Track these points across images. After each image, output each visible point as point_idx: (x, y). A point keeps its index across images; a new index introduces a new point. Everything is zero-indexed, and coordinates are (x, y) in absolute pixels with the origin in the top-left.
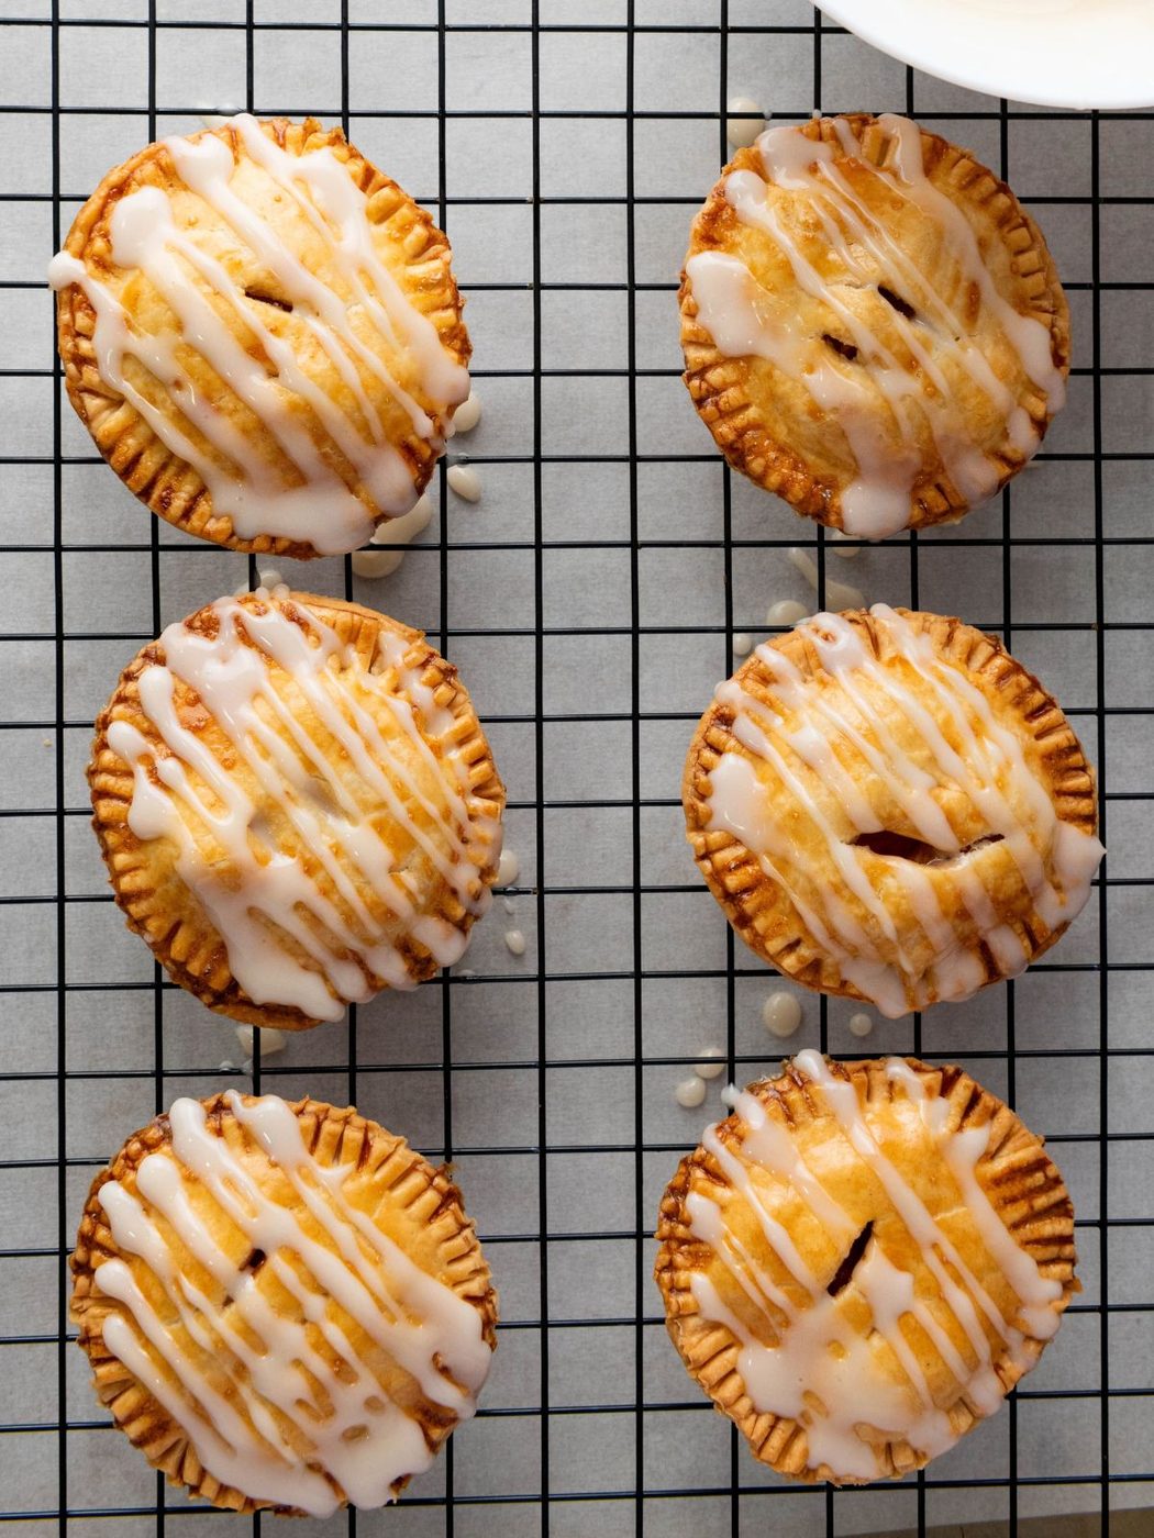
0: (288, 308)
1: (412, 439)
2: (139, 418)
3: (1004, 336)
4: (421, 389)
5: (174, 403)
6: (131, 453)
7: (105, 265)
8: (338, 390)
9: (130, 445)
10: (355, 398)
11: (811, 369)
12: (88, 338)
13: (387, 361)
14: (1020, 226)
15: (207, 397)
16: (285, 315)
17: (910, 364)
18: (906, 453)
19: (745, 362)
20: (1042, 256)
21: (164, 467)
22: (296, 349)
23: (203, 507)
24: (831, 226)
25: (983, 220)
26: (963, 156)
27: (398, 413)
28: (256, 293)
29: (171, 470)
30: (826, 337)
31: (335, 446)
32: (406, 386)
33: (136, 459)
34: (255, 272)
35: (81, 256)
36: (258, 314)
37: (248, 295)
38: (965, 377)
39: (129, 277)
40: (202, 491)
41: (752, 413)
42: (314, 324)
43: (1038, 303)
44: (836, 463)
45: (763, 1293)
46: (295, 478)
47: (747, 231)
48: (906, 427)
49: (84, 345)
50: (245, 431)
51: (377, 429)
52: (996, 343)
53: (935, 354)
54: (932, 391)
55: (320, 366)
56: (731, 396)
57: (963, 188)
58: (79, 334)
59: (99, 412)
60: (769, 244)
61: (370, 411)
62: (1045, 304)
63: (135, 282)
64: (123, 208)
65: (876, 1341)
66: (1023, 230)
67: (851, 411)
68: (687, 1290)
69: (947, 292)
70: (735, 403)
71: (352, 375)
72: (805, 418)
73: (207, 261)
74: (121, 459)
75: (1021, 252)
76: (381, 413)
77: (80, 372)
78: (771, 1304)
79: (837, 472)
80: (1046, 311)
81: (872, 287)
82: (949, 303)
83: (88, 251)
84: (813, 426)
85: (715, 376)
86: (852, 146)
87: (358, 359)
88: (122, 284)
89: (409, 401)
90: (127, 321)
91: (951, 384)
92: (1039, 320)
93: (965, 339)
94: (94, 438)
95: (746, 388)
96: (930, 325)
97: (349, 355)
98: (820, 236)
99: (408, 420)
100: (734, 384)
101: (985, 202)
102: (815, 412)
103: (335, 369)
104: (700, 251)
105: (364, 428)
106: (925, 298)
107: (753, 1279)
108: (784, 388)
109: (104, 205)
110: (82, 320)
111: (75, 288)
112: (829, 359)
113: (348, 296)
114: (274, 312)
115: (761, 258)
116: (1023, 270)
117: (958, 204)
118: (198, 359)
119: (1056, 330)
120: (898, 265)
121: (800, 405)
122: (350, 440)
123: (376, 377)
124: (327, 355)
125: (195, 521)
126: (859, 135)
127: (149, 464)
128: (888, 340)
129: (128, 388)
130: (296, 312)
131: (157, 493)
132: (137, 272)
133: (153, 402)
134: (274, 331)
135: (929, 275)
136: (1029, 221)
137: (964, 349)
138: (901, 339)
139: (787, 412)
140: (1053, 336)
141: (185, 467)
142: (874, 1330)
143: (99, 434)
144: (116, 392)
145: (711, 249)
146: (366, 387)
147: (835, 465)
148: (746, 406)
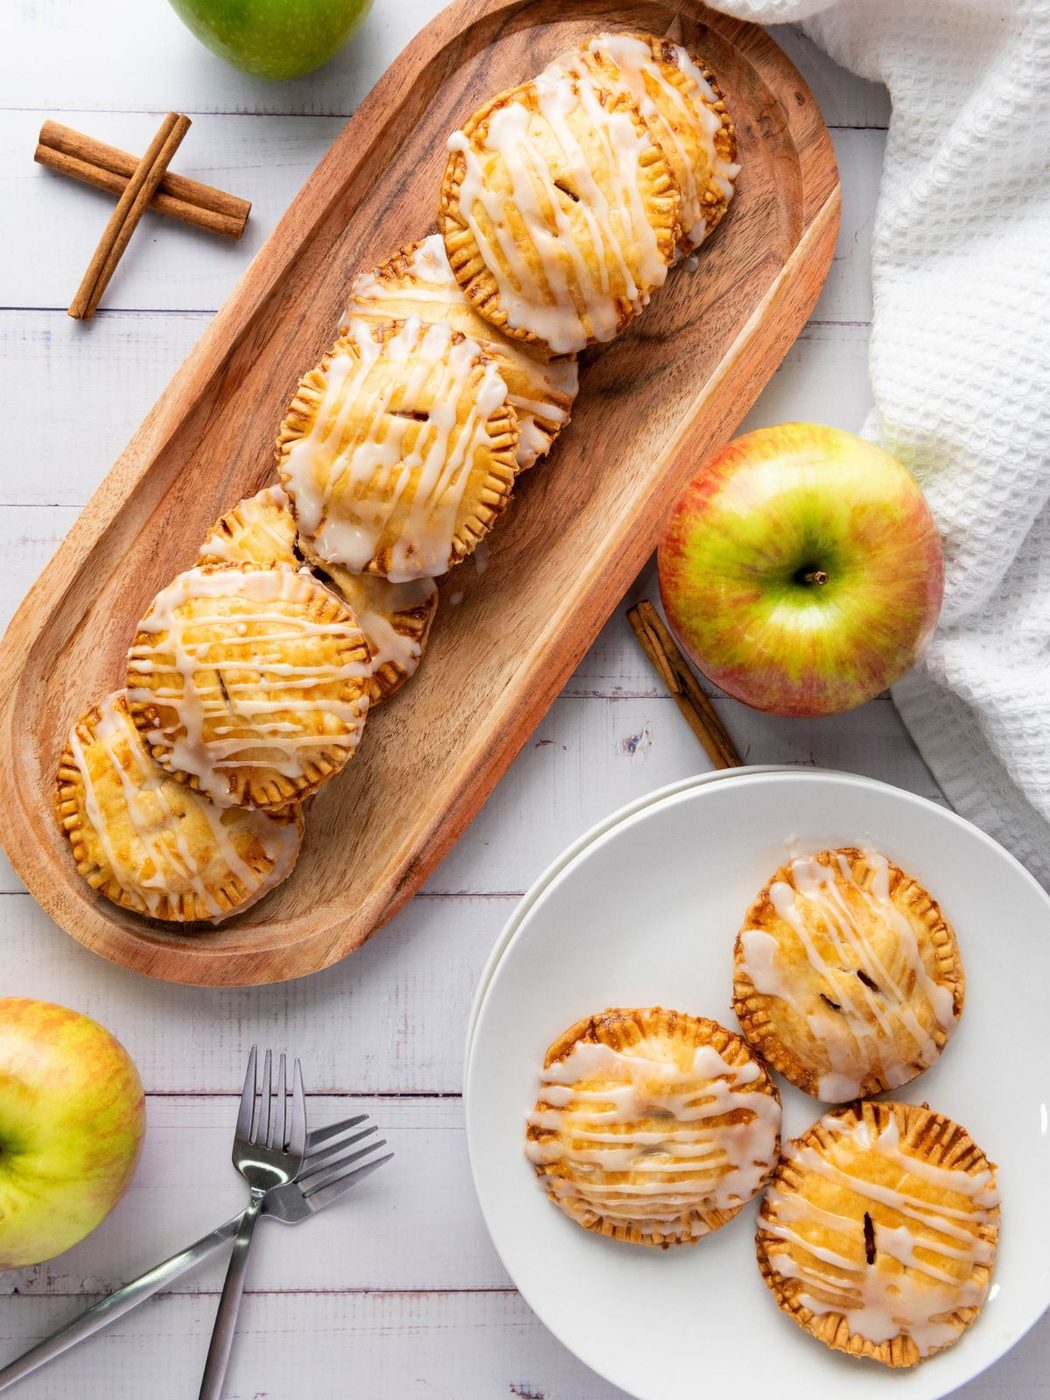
0: (576, 199)
1: (624, 299)
2: (474, 239)
3: (927, 999)
4: (637, 270)
5: (494, 235)
6: (463, 259)
7: (480, 146)
8: (589, 254)
9: (463, 254)
10: (598, 262)
11: (811, 1012)
12: (459, 184)
13: (623, 247)
14: (942, 929)
15: (515, 238)
16: (574, 202)
17: (871, 1018)
18: (861, 1064)
19: (770, 999)
20: (953, 947)
21: (479, 273)
22: (573, 224)
23: (493, 301)
24: (832, 930)
25: (921, 927)
26: (913, 882)
27: (621, 280)
28: (560, 185)
29: (483, 275)
30: (822, 996)
31: (578, 288)
32: (629, 265)
33: (464, 264)
34: (564, 172)
35: (469, 136)
36: (558, 197)
37: (555, 184)
38: (902, 1027)
39: (492, 156)
40: (496, 293)
41: (771, 1027)
42: (588, 214)
43: (947, 976)
44: (820, 1062)
46: (552, 299)
47: (779, 922)
48: (864, 1052)
49: (455, 189)
50: (530, 264)
51: (605, 287)
52: (922, 1004)
53: (887, 1013)
54: (881, 1033)
55: (584, 237)
56: (760, 1016)
57: (911, 904)
58: (454, 181)
59: (452, 231)
60: (795, 936)
61: (604, 273)
62: (952, 977)
63: (494, 160)
64: (500, 115)
66: (943, 933)
67: (833, 1042)
69: (898, 976)
70: (761, 1020)
71: (599, 250)
72: (805, 1039)
73: (538, 160)
74: (457, 261)
75: (941, 945)
76: (610, 277)
77: (449, 204)
79: (818, 1067)
80: (952, 981)
81: (854, 973)
82: (898, 983)
83: (474, 134)
84: (809, 1044)
85: (752, 1004)
86: (848, 872)
87: (606, 241)
88: (485, 159)
89: (628, 275)
90: (484, 180)
91: (894, 1031)
92: (947, 988)
93: (905, 1004)
94: (445, 245)
95: (769, 1013)
96: (886, 997)
97: (602, 237)
98: (826, 936)
99: (625, 286)
100: (761, 1009)
101: (923, 914)
102: (812, 1037)
103: (592, 243)
104: (751, 929)
105: (598, 282)
106: (885, 981)
108: (793, 1020)
109: (490, 111)
110: (458, 174)
111: (460, 154)
112: (822, 1008)
113: (612, 203)
114: (568, 199)
115: (788, 943)
116: (941, 956)
117: (908, 918)
118: (517, 214)
119: (957, 994)
120: (871, 961)
121: (802, 1032)
122: (587, 285)
123: (613, 254)
124: (590, 233)
125: (487, 308)
126: (852, 865)
127: (471, 267)
128: (861, 1005)
129: (473, 221)
130: (580, 203)
131: (471, 286)
132: (497, 154)
133: (484, 232)
134: (564, 210)
135: (888, 969)
136: (948, 927)
137: (903, 1010)
138: (868, 1005)
139: (793, 1032)
140: (955, 997)
141: (491, 275)
143: (448, 244)
144: (464, 221)
145: (758, 928)
146: (606, 258)
147: (817, 1063)
148: (767, 1022)
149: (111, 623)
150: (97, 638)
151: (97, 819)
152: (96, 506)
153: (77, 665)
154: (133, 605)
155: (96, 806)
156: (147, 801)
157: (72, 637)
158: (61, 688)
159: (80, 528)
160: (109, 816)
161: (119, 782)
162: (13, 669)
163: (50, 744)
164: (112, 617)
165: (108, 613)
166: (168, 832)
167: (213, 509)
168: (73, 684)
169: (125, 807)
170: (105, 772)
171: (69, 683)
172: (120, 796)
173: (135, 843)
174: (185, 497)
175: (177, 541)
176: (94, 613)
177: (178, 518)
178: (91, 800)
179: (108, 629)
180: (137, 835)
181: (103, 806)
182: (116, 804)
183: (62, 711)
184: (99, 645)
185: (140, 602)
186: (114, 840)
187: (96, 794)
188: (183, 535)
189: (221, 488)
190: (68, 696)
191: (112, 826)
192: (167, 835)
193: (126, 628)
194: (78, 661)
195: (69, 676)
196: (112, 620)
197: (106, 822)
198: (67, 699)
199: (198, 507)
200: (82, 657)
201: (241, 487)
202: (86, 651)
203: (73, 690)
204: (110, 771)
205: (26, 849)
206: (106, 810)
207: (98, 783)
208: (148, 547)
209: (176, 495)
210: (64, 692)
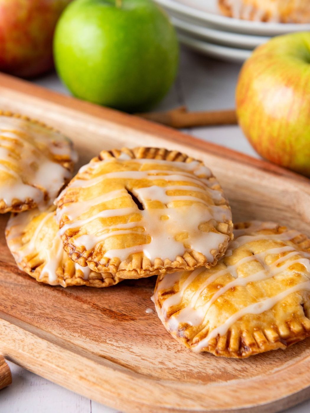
45: (126, 229)
65: (170, 206)
68: (109, 261)
78: (131, 229)
107: (118, 229)
142: (166, 205)
149: (110, 342)
150: (123, 350)
151: (265, 304)
152: (14, 341)
153: (145, 362)
154: (95, 330)
155: (255, 305)
156: (245, 270)
157: (123, 365)
158: (166, 371)
159: (32, 349)
160: (262, 296)
161: (233, 289)
162: (151, 387)
163: (213, 375)
164: (105, 342)
165: (102, 344)
166: (266, 260)
167: (22, 289)
168: (162, 363)
169: (252, 284)
170: (226, 302)
171: (161, 366)
172: (244, 288)
173: (279, 278)
174: (12, 304)
175: (45, 307)
176: (102, 353)
177: (27, 307)
178: (251, 309)
179: (115, 344)
180: (273, 277)
181: (254, 300)
182: (251, 291)
183: (185, 369)
184: (128, 349)
185: (94, 326)
186: (279, 289)
187: (245, 305)
188: (41, 304)
189: (7, 285)
190: (171, 366)
191: (269, 293)
192: (269, 261)
193: (113, 333)
194: (143, 361)
195: (155, 366)
196: (108, 342)
197: (266, 298)
198: (174, 366)
199: (20, 297)
200: (139, 358)
201: (7, 274)
202: (134, 356)
203: (167, 363)
204: (226, 298)
205: (303, 370)
206: (257, 297)
207: (237, 306)
208: (49, 323)
209: (9, 309)
210: (169, 369)
